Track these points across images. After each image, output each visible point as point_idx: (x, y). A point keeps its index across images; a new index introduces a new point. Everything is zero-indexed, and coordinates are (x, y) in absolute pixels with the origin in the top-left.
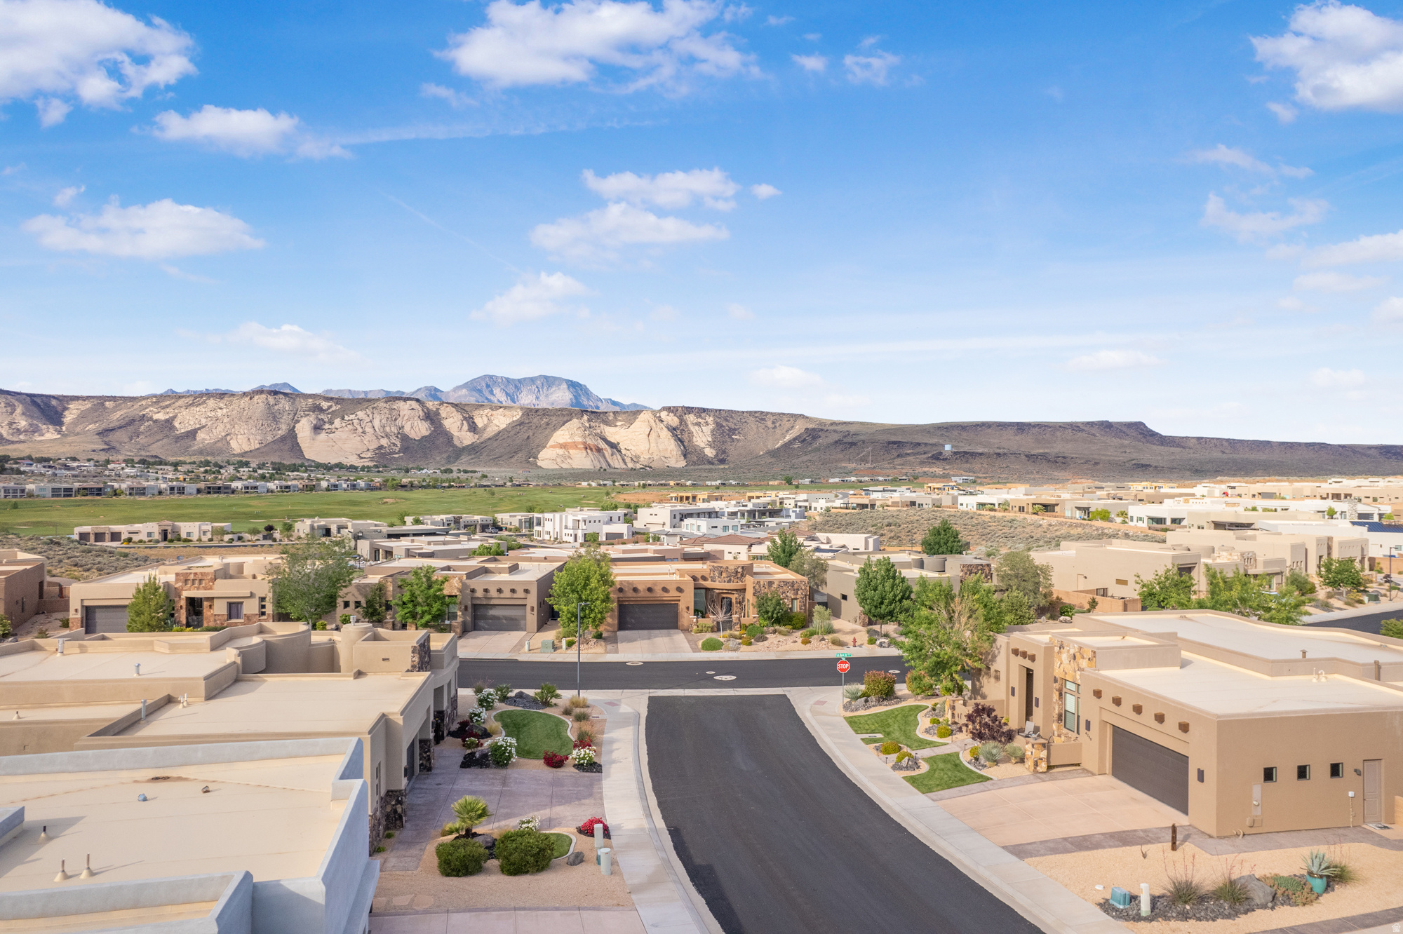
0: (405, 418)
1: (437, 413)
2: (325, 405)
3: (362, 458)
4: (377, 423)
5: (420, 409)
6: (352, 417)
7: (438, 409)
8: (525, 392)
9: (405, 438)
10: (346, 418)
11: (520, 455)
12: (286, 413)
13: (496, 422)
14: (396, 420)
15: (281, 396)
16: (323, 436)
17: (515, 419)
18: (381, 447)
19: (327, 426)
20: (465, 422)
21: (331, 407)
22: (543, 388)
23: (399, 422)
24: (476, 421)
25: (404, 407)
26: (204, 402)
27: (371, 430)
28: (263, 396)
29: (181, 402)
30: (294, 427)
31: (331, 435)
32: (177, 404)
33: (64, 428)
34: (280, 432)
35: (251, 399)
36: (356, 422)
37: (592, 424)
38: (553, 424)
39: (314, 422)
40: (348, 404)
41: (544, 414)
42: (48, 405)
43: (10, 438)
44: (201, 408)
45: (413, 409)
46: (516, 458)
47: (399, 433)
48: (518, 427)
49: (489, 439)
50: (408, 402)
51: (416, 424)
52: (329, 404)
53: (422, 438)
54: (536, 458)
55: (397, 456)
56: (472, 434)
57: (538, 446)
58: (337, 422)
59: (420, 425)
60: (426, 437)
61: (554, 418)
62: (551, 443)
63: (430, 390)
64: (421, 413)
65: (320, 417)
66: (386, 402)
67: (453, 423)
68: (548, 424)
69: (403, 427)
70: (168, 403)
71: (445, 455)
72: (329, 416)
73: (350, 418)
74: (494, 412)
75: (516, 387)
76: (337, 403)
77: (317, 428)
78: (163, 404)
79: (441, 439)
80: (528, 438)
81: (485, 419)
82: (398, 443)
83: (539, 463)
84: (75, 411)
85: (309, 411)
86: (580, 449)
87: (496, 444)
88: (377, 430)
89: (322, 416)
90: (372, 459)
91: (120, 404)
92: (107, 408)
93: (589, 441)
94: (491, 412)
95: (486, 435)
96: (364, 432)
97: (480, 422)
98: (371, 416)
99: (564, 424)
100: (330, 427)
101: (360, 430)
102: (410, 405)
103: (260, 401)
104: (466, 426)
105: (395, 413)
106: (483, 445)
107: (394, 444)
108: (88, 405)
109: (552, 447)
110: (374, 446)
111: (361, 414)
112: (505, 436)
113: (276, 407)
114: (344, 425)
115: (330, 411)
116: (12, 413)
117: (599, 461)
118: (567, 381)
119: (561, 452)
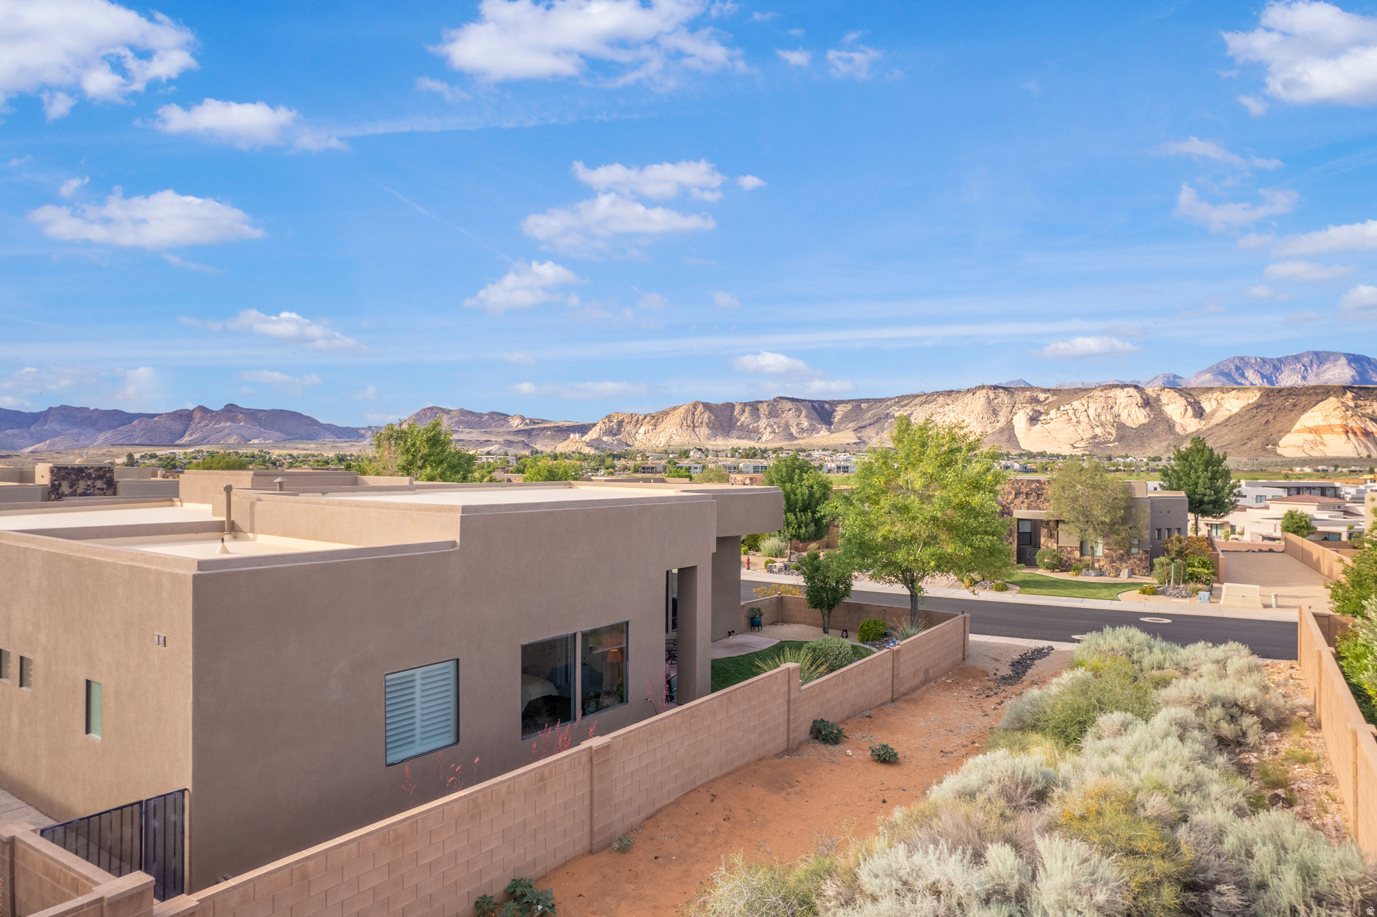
0: (1122, 406)
1: (1158, 399)
2: (1042, 396)
3: (1075, 448)
4: (1092, 412)
5: (1138, 396)
6: (1068, 407)
7: (1158, 395)
8: (1286, 372)
9: (1121, 427)
10: (1062, 408)
11: (1255, 442)
12: (1005, 406)
13: (1227, 406)
14: (1112, 408)
15: (1001, 390)
16: (1039, 426)
17: (1251, 401)
18: (1095, 436)
19: (1043, 417)
20: (1189, 408)
21: (1048, 398)
22: (1311, 366)
23: (1115, 410)
24: (1203, 405)
25: (1121, 395)
26: (935, 400)
27: (1086, 420)
28: (985, 391)
29: (916, 401)
30: (1012, 419)
31: (1046, 426)
32: (914, 402)
33: (832, 427)
34: (998, 424)
35: (973, 394)
36: (1071, 412)
37: (1359, 402)
38: (1302, 405)
39: (1031, 414)
40: (1064, 395)
41: (1290, 394)
42: (822, 408)
43: (797, 435)
44: (932, 405)
45: (1130, 396)
46: (1249, 445)
47: (1115, 422)
48: (1255, 411)
49: (1217, 425)
50: (1126, 389)
51: (1133, 411)
52: (1046, 396)
53: (1140, 426)
54: (1276, 444)
55: (1111, 445)
56: (1198, 420)
57: (1279, 431)
58: (1053, 413)
59: (1138, 412)
60: (1144, 425)
61: (1303, 398)
62: (1297, 426)
63: (1169, 378)
64: (1140, 400)
65: (1036, 408)
66: (1102, 391)
67: (1174, 407)
68: (1295, 405)
69: (1119, 415)
70: (907, 402)
71: (1165, 444)
72: (1046, 407)
73: (1065, 409)
74: (1225, 395)
75: (1275, 367)
76: (1054, 394)
77: (1033, 420)
78: (903, 403)
79: (1161, 427)
80: (1267, 422)
81: (1214, 404)
82: (1114, 432)
83: (1279, 451)
84: (840, 413)
85: (1026, 403)
86: (1338, 433)
87: (1225, 430)
88: (1092, 419)
89: (1039, 408)
90: (1085, 448)
91: (872, 405)
92: (862, 409)
93: (1351, 423)
94: (1222, 395)
95: (1214, 421)
96: (1078, 422)
97: (1208, 406)
98: (1086, 406)
99: (1316, 404)
100: (1046, 418)
101: (1075, 420)
102: (1128, 393)
103: (981, 396)
104: (1190, 412)
105: (1111, 401)
106: (1209, 432)
107: (1109, 433)
108: (849, 407)
109: (1298, 431)
110: (1088, 435)
111: (1076, 404)
112: (1238, 421)
113: (996, 401)
114: (1059, 415)
115: (1047, 402)
116: (799, 416)
117: (1367, 447)
118: (1347, 356)
119: (1310, 437)
